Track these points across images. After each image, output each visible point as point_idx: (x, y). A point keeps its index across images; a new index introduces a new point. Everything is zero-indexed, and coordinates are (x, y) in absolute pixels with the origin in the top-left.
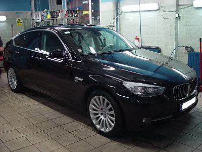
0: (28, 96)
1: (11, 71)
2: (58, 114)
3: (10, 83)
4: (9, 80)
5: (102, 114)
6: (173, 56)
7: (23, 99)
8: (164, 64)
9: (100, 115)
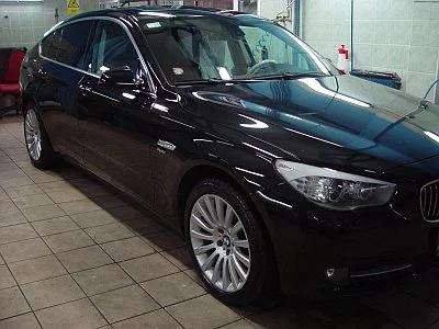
0: (66, 180)
1: (31, 115)
2: (122, 230)
3: (30, 146)
4: (29, 137)
5: (220, 243)
6: (431, 99)
7: (52, 185)
8: (404, 119)
9: (214, 245)
